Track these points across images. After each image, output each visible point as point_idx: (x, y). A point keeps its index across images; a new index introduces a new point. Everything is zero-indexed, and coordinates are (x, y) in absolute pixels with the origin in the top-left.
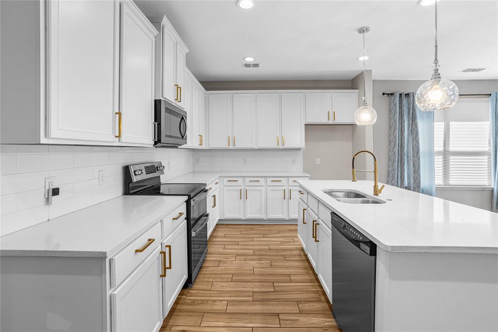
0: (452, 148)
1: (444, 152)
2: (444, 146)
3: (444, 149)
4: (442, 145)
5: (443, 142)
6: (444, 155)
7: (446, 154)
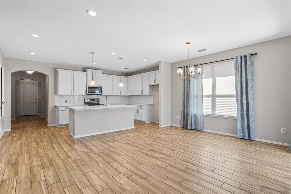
0: (217, 93)
1: (213, 95)
2: (213, 92)
3: (213, 94)
4: (212, 91)
5: (212, 90)
6: (213, 97)
7: (214, 96)
